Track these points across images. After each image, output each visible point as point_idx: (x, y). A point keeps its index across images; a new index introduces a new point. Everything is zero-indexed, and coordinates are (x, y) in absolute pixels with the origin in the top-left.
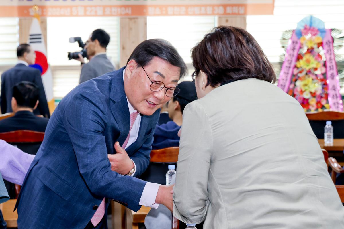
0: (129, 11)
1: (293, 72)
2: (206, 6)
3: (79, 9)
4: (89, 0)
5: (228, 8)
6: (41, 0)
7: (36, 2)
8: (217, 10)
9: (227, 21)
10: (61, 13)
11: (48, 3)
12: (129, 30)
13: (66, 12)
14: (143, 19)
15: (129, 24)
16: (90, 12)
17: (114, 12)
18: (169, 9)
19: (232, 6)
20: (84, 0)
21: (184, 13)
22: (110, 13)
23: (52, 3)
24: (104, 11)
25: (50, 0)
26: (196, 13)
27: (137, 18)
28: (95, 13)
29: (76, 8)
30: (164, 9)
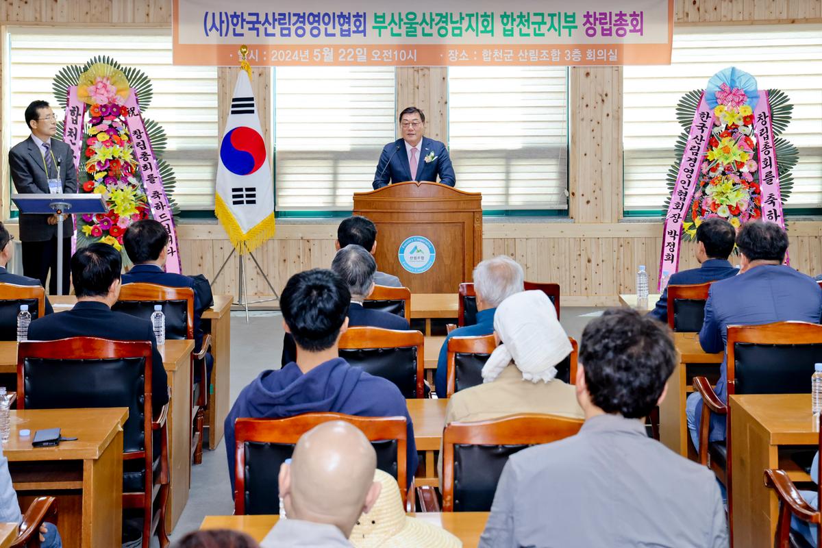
0: (413, 56)
1: (700, 169)
2: (550, 47)
3: (326, 51)
4: (342, 35)
5: (589, 52)
6: (258, 35)
7: (250, 38)
8: (568, 55)
9: (588, 74)
10: (293, 58)
11: (270, 41)
12: (414, 89)
13: (301, 56)
14: (439, 71)
15: (414, 80)
16: (346, 57)
17: (388, 58)
18: (485, 52)
19: (596, 47)
20: (334, 35)
21: (511, 60)
22: (380, 59)
23: (278, 40)
24: (369, 55)
25: (273, 35)
26: (531, 60)
27: (428, 69)
28: (352, 60)
29: (319, 50)
30: (475, 53)
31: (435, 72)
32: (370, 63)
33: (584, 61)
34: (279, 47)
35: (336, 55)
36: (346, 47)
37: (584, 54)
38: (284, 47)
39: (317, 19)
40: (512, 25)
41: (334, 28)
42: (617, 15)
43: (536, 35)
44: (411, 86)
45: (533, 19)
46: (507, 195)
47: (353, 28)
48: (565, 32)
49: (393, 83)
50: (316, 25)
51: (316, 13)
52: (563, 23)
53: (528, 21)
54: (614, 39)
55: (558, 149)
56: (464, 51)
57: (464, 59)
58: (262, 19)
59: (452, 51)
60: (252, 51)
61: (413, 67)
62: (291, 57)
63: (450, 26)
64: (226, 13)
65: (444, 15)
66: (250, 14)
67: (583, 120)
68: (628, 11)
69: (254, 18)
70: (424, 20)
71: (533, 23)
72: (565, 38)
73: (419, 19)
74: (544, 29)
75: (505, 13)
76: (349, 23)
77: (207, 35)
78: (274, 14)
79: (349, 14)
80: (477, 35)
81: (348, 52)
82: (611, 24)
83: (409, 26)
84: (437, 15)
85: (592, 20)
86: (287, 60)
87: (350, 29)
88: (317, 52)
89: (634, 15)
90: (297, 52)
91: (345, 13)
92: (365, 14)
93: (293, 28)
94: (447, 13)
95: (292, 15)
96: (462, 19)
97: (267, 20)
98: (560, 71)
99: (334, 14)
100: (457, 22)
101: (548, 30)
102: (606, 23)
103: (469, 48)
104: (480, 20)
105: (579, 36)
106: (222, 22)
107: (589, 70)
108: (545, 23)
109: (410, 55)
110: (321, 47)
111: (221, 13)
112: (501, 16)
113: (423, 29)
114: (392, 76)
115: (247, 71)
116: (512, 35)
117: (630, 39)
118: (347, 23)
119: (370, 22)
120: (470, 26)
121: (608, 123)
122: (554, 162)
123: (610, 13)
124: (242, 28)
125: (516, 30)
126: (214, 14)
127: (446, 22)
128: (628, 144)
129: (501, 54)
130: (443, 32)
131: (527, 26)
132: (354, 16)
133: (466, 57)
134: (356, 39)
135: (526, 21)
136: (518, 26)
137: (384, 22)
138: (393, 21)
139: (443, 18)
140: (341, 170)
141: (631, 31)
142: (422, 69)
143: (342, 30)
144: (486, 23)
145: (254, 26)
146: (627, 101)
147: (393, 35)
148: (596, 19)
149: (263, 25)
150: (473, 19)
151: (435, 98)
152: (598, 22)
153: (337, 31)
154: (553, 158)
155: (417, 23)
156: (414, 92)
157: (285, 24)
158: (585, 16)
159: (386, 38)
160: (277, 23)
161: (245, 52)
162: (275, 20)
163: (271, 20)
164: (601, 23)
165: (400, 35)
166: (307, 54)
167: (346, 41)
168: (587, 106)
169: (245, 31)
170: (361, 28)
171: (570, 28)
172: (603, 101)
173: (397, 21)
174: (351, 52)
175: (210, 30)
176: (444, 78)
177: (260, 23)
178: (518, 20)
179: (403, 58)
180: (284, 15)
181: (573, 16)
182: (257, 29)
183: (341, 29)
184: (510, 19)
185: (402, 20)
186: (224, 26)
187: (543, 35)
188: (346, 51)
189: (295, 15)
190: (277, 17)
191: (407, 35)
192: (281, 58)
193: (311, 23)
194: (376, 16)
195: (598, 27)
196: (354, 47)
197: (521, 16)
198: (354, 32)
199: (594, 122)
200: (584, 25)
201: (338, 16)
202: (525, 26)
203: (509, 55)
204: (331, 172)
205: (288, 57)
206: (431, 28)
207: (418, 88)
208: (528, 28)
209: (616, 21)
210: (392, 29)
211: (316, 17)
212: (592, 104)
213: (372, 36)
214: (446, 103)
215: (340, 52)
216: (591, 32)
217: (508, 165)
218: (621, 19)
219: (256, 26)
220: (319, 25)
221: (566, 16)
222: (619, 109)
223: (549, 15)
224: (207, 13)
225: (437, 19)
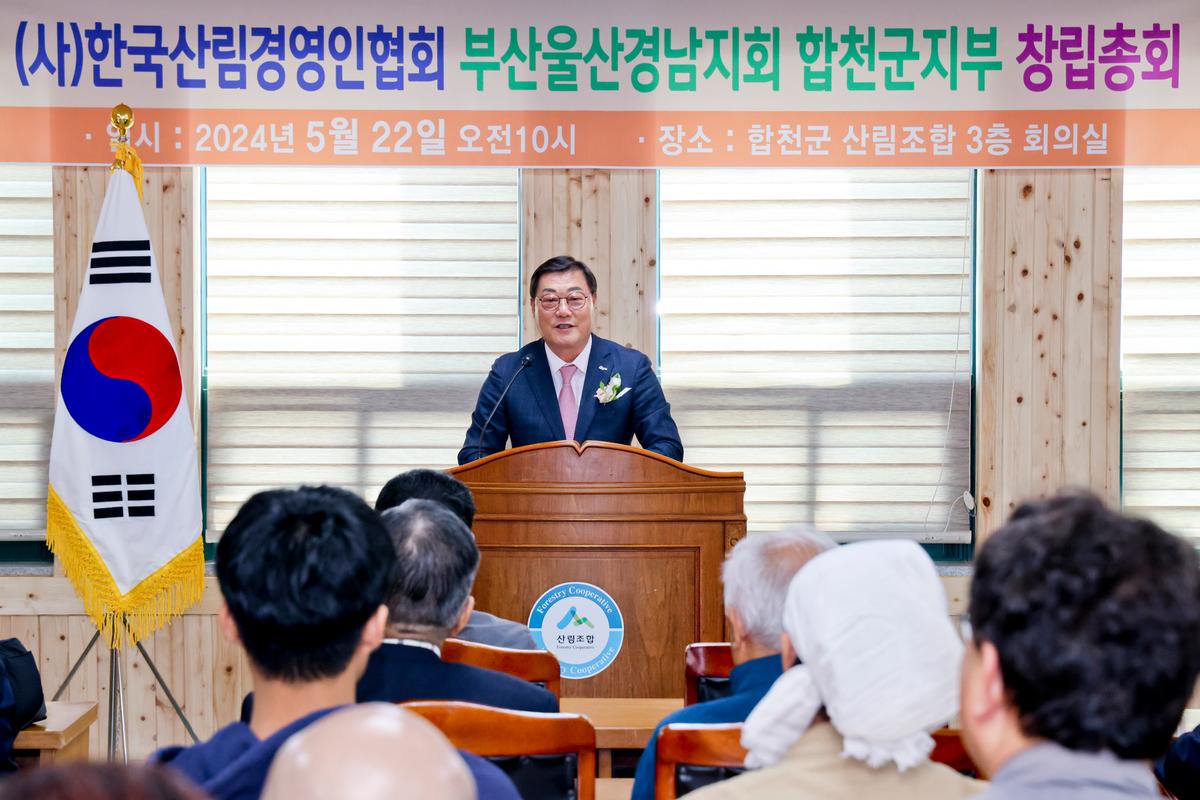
0: (566, 141)
2: (926, 119)
3: (339, 126)
4: (381, 85)
5: (1032, 131)
6: (159, 84)
7: (138, 90)
8: (976, 139)
9: (1027, 190)
10: (253, 144)
11: (192, 99)
12: (568, 228)
13: (274, 138)
14: (634, 179)
15: (569, 201)
16: (390, 142)
17: (500, 145)
18: (755, 131)
19: (1053, 118)
20: (359, 85)
21: (826, 153)
22: (480, 149)
23: (212, 97)
24: (453, 140)
25: (201, 84)
26: (878, 153)
27: (607, 174)
28: (409, 150)
29: (321, 124)
30: (730, 133)
31: (623, 184)
32: (453, 157)
33: (1018, 155)
34: (213, 116)
35: (366, 138)
36: (392, 117)
37: (1018, 139)
38: (231, 117)
39: (314, 42)
40: (828, 60)
41: (360, 66)
42: (1108, 33)
43: (891, 86)
44: (562, 221)
45: (883, 44)
46: (812, 504)
47: (410, 68)
48: (966, 79)
49: (514, 213)
50: (312, 57)
51: (312, 28)
52: (963, 56)
53: (869, 49)
54: (1099, 97)
55: (944, 387)
56: (700, 128)
57: (700, 149)
58: (170, 41)
59: (667, 129)
60: (144, 126)
61: (567, 170)
62: (246, 143)
63: (663, 64)
64: (74, 26)
65: (649, 33)
66: (138, 29)
67: (1012, 308)
68: (1140, 22)
69: (148, 40)
70: (596, 48)
71: (884, 56)
72: (968, 96)
73: (583, 46)
74: (912, 69)
75: (810, 28)
76: (399, 54)
77: (25, 82)
78: (201, 28)
79: (400, 30)
80: (736, 87)
81: (397, 129)
82: (1091, 56)
83: (556, 62)
84: (630, 33)
85: (1040, 47)
86: (236, 148)
87: (401, 69)
88: (315, 129)
89: (1156, 32)
90: (261, 130)
91: (390, 29)
92: (440, 30)
93: (252, 67)
94: (656, 30)
95: (248, 32)
96: (695, 43)
97: (182, 46)
98: (955, 182)
99: (360, 30)
100: (682, 53)
101: (925, 74)
102: (1079, 55)
103: (715, 121)
104: (744, 46)
105: (1005, 89)
106: (63, 48)
107: (1030, 179)
108: (916, 56)
109: (560, 139)
110: (327, 116)
111: (60, 26)
112: (800, 37)
113: (594, 70)
114: (512, 194)
115: (131, 172)
116: (827, 87)
117: (1144, 96)
118: (394, 53)
119: (455, 53)
120: (717, 62)
121: (1079, 318)
122: (935, 419)
123: (1091, 29)
124: (118, 64)
125: (839, 75)
126: (41, 28)
127: (654, 53)
128: (1134, 376)
129: (798, 136)
130: (645, 78)
131: (866, 64)
132: (413, 36)
133: (705, 145)
134: (417, 95)
135: (864, 49)
136: (843, 62)
137: (490, 52)
138: (514, 48)
139: (648, 41)
140: (378, 437)
141: (1146, 76)
142: (589, 177)
143: (381, 73)
144: (758, 56)
145: (148, 59)
146: (1133, 262)
147: (514, 85)
148: (1051, 45)
149: (173, 56)
150: (726, 45)
151: (625, 251)
152: (1056, 53)
153: (369, 74)
154: (933, 409)
155: (578, 56)
156: (569, 236)
157: (231, 54)
158: (1022, 37)
159: (498, 94)
160: (208, 53)
161: (126, 123)
162: (203, 44)
163: (193, 43)
164: (1065, 56)
165: (532, 86)
166: (291, 134)
167: (391, 100)
168: (1025, 272)
169: (126, 71)
170: (432, 68)
171: (982, 68)
172: (1068, 259)
173: (525, 48)
174: (403, 130)
175: (33, 69)
176: (647, 200)
177: (164, 51)
178: (844, 48)
179: (540, 145)
180: (228, 31)
181: (992, 37)
182: (158, 69)
183: (379, 69)
184: (822, 45)
185: (538, 47)
186: (70, 59)
187: (910, 86)
188: (392, 127)
189: (256, 32)
190: (209, 36)
191: (553, 87)
192: (222, 142)
193: (298, 54)
194: (471, 38)
195: (1058, 66)
196: (413, 117)
197: (852, 38)
198: (412, 77)
199: (1045, 316)
200: (1021, 59)
201: (371, 36)
202: (860, 62)
203: (818, 140)
204: (353, 441)
205: (241, 139)
206: (615, 68)
207: (579, 225)
208: (871, 68)
209: (1106, 49)
210: (512, 70)
211: (313, 38)
212: (1037, 269)
213: (461, 90)
214: (652, 263)
215: (375, 129)
216: (1038, 78)
217: (814, 428)
218: (1119, 42)
219: (155, 59)
220: (321, 57)
221: (972, 37)
222: (1112, 280)
223: (927, 34)
224: (23, 25)
225: (630, 44)
